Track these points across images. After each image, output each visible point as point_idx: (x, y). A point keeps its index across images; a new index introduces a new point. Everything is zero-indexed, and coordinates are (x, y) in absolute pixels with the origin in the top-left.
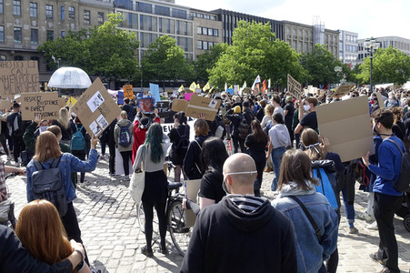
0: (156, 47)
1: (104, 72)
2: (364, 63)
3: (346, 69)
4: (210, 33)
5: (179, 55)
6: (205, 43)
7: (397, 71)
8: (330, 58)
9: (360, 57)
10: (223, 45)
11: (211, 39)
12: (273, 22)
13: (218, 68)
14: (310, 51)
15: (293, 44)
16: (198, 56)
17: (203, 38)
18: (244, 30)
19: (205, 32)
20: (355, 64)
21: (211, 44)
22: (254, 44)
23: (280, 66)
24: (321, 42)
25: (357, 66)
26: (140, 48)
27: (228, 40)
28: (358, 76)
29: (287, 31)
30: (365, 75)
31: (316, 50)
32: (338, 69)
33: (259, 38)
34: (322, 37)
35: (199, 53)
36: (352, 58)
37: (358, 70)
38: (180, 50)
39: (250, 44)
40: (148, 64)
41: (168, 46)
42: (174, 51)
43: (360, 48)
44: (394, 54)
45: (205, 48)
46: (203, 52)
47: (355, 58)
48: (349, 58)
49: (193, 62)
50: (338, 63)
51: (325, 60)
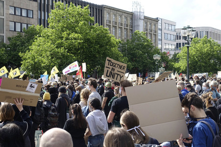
2: (182, 52)
3: (164, 58)
4: (24, 14)
6: (18, 26)
7: (212, 61)
8: (149, 46)
9: (178, 45)
10: (38, 27)
11: (25, 20)
12: (92, 6)
13: (33, 52)
14: (130, 38)
15: (113, 29)
16: (9, 39)
17: (16, 19)
18: (61, 12)
19: (18, 13)
20: (172, 53)
21: (24, 26)
22: (71, 28)
23: (99, 52)
24: (140, 29)
25: (175, 55)
27: (44, 23)
28: (176, 65)
29: (106, 16)
30: (182, 64)
31: (135, 37)
32: (157, 57)
33: (77, 22)
34: (141, 24)
35: (11, 35)
36: (170, 47)
37: (176, 59)
39: (67, 28)
43: (178, 37)
44: (209, 44)
45: (18, 29)
46: (15, 34)
47: (173, 47)
48: (167, 46)
49: (4, 46)
50: (157, 52)
51: (144, 47)
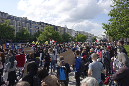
0: (21, 31)
1: (2, 38)
2: (76, 37)
3: (72, 38)
4: (38, 28)
5: (28, 33)
6: (36, 31)
7: (83, 39)
8: (69, 36)
9: (75, 35)
10: (41, 31)
11: (38, 29)
12: (55, 26)
13: (39, 37)
14: (64, 34)
15: (60, 32)
16: (34, 34)
17: (36, 29)
18: (47, 27)
19: (36, 27)
20: (74, 37)
21: (38, 31)
24: (67, 32)
25: (75, 38)
26: (15, 31)
27: (43, 30)
28: (75, 40)
29: (58, 29)
30: (76, 40)
31: (65, 33)
32: (70, 38)
33: (51, 30)
34: (67, 30)
35: (34, 33)
37: (75, 39)
38: (28, 32)
39: (48, 31)
40: (18, 36)
41: (25, 31)
42: (27, 32)
43: (75, 33)
44: (82, 35)
45: (36, 32)
46: (35, 33)
48: (73, 36)
49: (32, 36)
50: (71, 37)
51: (67, 36)
